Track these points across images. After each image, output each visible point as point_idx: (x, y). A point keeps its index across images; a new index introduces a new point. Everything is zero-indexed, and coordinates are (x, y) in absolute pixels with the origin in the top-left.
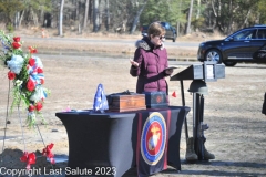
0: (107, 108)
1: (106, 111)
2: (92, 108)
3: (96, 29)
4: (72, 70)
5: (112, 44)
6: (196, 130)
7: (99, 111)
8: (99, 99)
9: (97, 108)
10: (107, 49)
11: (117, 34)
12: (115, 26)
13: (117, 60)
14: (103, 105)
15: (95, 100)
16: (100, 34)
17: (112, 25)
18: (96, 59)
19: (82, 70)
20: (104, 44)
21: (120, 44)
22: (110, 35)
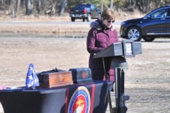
0: (38, 85)
1: (37, 87)
2: (24, 85)
3: (28, 12)
4: (8, 50)
5: (43, 25)
6: (118, 101)
7: (31, 88)
8: (31, 77)
9: (29, 86)
10: (39, 30)
11: (47, 16)
12: (45, 9)
13: (48, 40)
14: (35, 82)
15: (27, 78)
16: (32, 16)
17: (43, 8)
18: (29, 39)
19: (17, 50)
20: (36, 25)
21: (50, 25)
22: (41, 17)
